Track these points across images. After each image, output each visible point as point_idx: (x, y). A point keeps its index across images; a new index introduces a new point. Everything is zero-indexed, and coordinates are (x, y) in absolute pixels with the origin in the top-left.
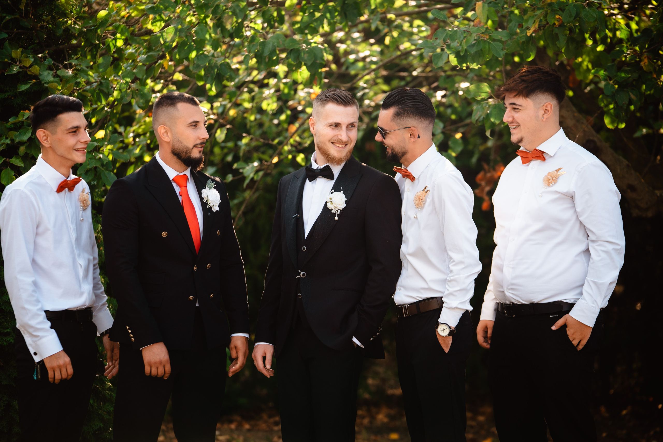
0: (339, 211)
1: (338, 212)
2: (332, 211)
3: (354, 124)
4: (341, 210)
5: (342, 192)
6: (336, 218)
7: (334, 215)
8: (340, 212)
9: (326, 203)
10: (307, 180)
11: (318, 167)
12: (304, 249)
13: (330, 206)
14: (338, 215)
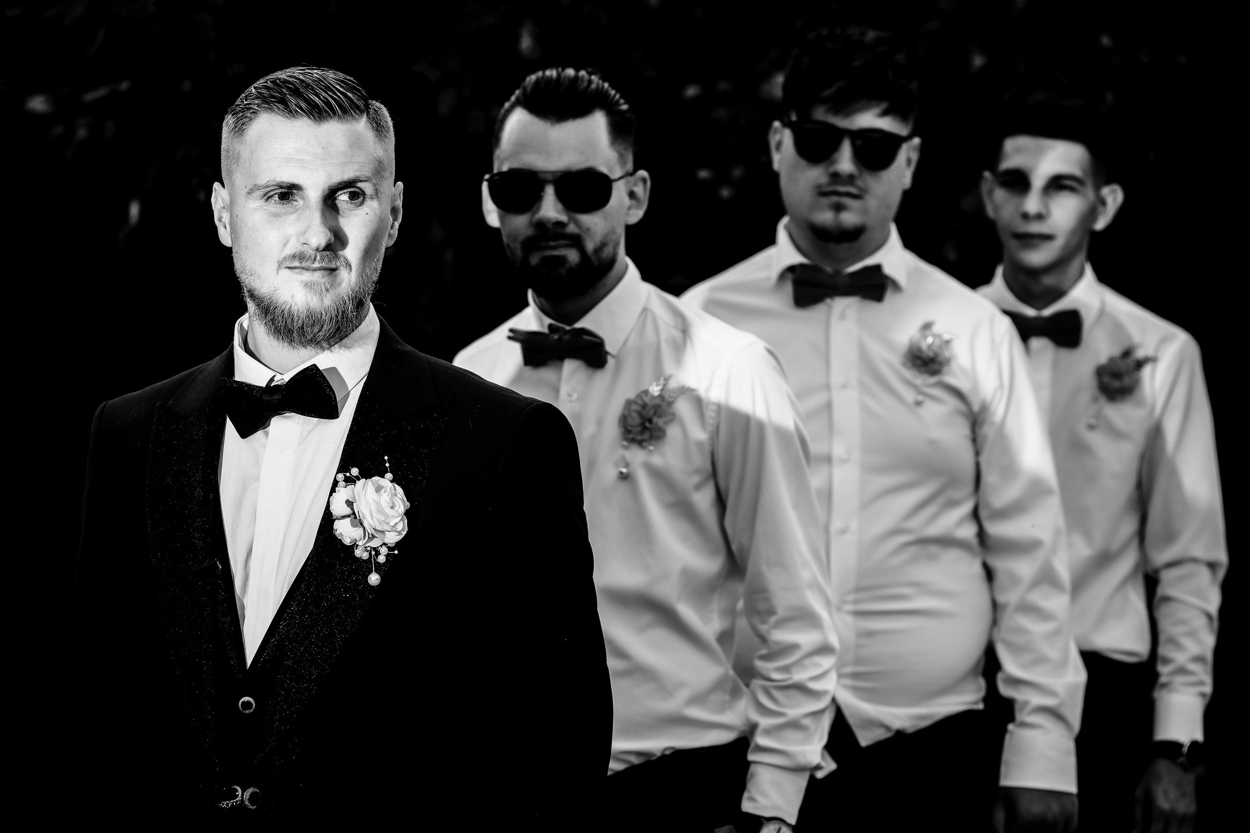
0: (384, 551)
1: (378, 553)
2: (358, 553)
3: (359, 185)
4: (390, 549)
5: (389, 476)
6: (374, 579)
7: (367, 566)
8: (387, 556)
9: (328, 519)
10: (230, 429)
11: (272, 380)
12: (247, 705)
13: (345, 531)
14: (379, 568)
